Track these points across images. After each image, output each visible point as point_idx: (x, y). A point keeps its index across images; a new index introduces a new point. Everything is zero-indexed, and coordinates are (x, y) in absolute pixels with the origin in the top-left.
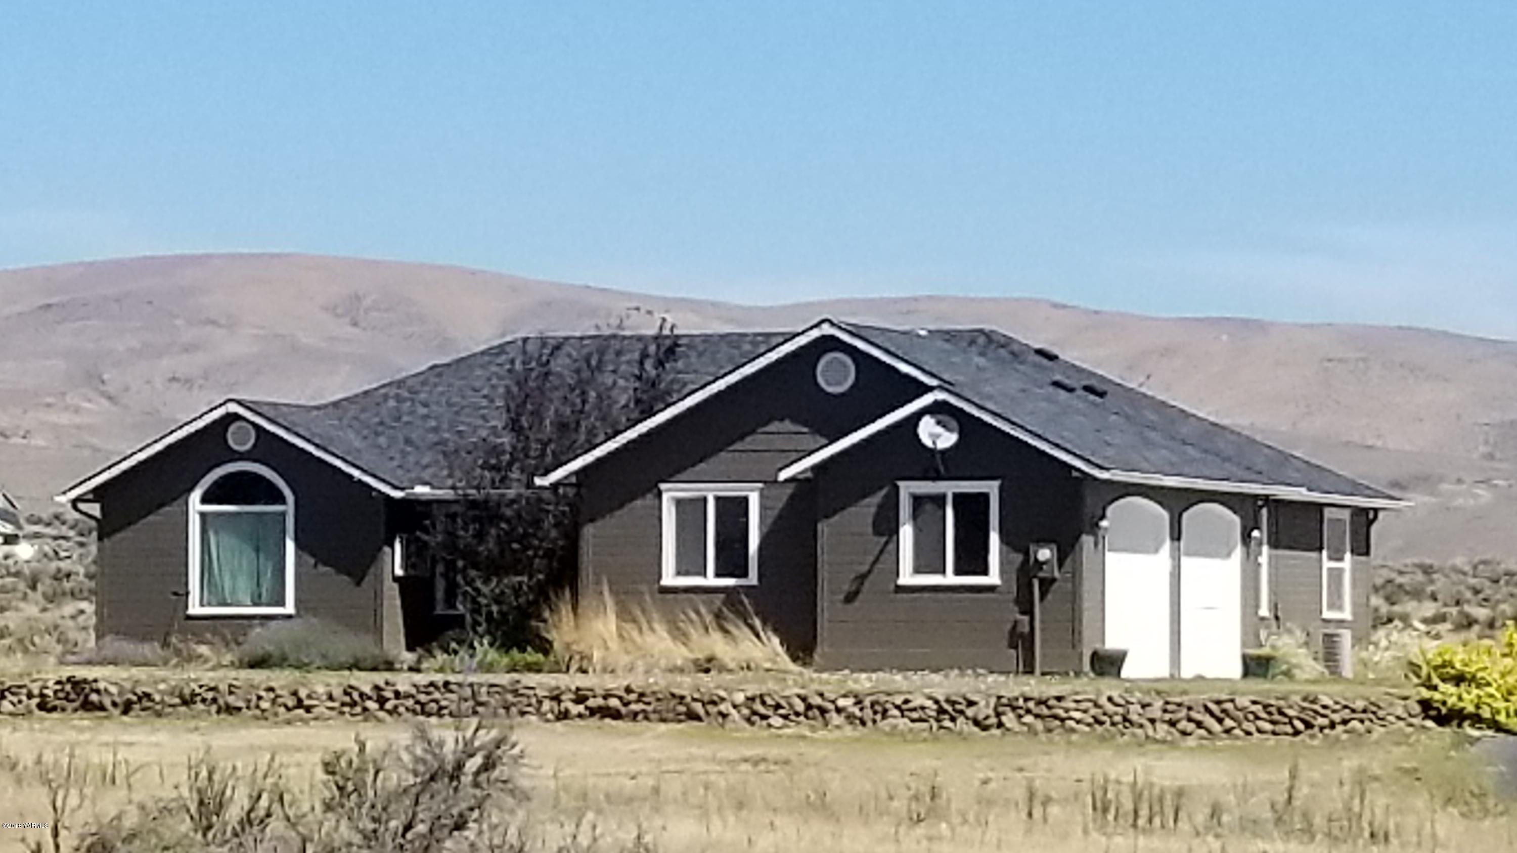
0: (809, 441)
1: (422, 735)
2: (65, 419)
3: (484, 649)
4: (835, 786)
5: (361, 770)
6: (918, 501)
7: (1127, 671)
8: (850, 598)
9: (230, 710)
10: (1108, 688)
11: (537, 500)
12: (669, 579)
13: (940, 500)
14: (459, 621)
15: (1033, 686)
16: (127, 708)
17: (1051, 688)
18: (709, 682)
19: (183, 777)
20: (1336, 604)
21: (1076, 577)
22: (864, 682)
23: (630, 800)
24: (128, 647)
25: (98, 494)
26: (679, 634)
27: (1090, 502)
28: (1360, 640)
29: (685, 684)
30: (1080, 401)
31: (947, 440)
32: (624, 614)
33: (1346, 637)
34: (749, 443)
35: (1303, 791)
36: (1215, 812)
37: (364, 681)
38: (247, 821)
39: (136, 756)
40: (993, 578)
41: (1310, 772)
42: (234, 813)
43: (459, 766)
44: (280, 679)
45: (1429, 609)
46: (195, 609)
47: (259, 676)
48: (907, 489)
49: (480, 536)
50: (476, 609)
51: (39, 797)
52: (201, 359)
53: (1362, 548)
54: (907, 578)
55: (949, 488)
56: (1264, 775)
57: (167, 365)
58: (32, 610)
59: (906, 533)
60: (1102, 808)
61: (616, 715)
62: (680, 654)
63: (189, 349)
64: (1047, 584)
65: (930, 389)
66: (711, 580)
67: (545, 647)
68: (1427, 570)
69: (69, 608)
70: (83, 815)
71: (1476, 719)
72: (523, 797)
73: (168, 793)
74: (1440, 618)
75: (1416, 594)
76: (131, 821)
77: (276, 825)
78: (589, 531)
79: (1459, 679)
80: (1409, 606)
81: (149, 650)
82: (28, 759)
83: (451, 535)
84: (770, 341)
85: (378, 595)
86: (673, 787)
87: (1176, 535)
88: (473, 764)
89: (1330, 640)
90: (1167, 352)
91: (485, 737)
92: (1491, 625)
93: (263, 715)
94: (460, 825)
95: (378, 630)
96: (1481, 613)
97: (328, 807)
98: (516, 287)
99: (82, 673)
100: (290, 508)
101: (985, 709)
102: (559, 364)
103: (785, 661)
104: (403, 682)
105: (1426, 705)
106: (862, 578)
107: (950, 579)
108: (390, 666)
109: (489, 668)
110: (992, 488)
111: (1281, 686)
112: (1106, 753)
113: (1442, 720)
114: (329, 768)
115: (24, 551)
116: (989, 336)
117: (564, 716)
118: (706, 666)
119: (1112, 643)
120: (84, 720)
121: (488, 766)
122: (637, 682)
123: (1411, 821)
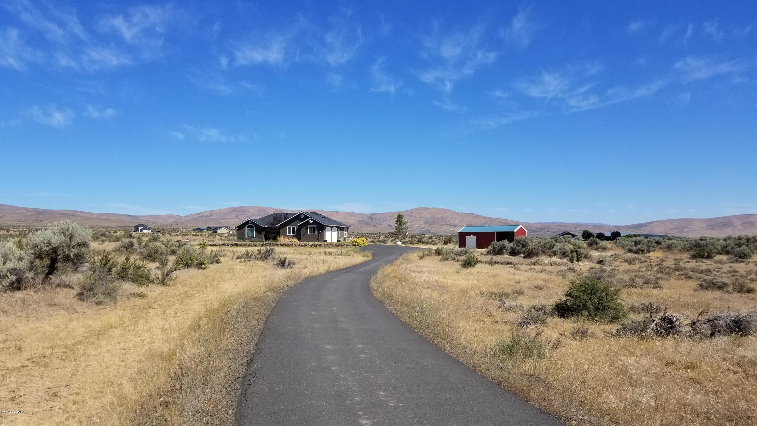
0: (299, 222)
1: (266, 248)
2: (235, 220)
3: (272, 240)
4: (302, 252)
5: (261, 251)
6: (309, 227)
7: (328, 242)
8: (303, 236)
9: (249, 246)
10: (326, 243)
11: (276, 227)
12: (288, 234)
13: (311, 227)
14: (269, 238)
15: (319, 243)
16: (240, 246)
17: (321, 243)
18: (291, 243)
19: (245, 252)
20: (345, 236)
21: (323, 233)
22: (305, 243)
23: (285, 253)
24: (240, 240)
25: (237, 227)
26: (288, 239)
27: (324, 227)
28: (347, 239)
29: (289, 243)
30: (323, 218)
31: (312, 222)
32: (284, 237)
33: (346, 239)
34: (295, 222)
35: (342, 252)
36: (335, 254)
37: (261, 243)
38: (251, 255)
39: (241, 250)
40: (316, 234)
41: (343, 250)
42: (250, 255)
43: (269, 250)
44: (254, 243)
45: (353, 236)
46: (246, 237)
47: (252, 243)
48: (308, 226)
49: (271, 230)
50: (271, 237)
51: (232, 254)
52: (247, 215)
53: (348, 231)
54: (308, 234)
55: (312, 226)
56: (339, 250)
57: (244, 216)
58: (232, 237)
59: (308, 230)
60: (325, 254)
61: (283, 246)
62: (289, 241)
63: (245, 214)
64: (321, 234)
65: (310, 217)
66: (291, 234)
67: (277, 240)
68: (353, 233)
69: (235, 237)
70: (236, 255)
71: (357, 245)
72: (275, 253)
73: (244, 253)
74: (354, 237)
75: (352, 235)
76: (241, 255)
77: (253, 256)
78: (281, 230)
79: (356, 242)
80: (352, 236)
81: (242, 241)
82: (231, 250)
83: (269, 230)
84: (297, 213)
85: (262, 235)
86: (288, 252)
87: (332, 230)
88: (271, 250)
89: (345, 239)
90: (331, 214)
91: (272, 248)
92: (359, 237)
93: (252, 246)
94: (270, 256)
95: (262, 239)
96: (358, 236)
97: (258, 254)
98: (274, 209)
99: (236, 243)
100: (254, 228)
101: (315, 245)
102: (278, 216)
103: (298, 241)
104: (265, 243)
105: (353, 244)
106: (305, 234)
107: (312, 234)
108: (263, 242)
109: (272, 242)
110: (316, 226)
111: (341, 243)
112: (325, 249)
113: (354, 246)
114: (258, 251)
115: (231, 232)
116: (316, 213)
117: (279, 246)
118: (291, 242)
119: (326, 239)
120: (236, 247)
121: (272, 250)
122: (285, 243)
123: (352, 254)
